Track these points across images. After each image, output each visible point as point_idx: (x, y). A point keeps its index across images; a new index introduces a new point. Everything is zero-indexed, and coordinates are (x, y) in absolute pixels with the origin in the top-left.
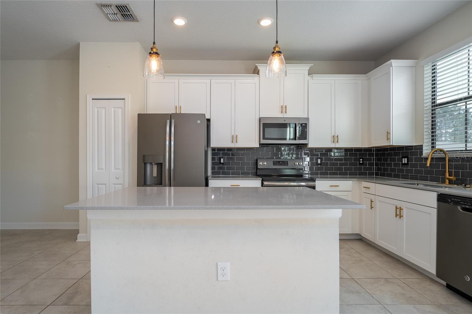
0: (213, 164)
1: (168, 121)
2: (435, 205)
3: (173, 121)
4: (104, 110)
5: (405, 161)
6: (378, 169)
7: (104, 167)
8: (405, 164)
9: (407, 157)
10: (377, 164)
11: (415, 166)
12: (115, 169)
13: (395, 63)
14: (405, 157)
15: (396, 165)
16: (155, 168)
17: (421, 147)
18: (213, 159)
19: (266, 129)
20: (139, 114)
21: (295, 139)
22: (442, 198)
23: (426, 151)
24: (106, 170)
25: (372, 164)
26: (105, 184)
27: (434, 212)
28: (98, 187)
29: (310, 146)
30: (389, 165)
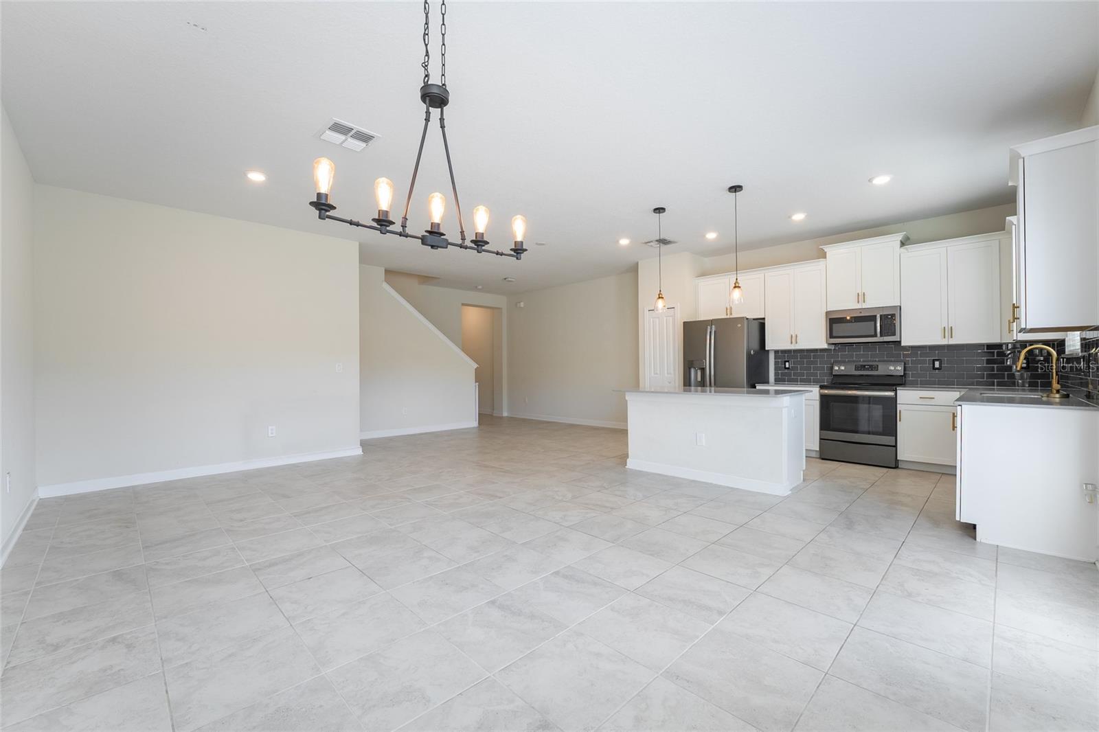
0: (776, 369)
1: (709, 327)
3: (713, 326)
4: (657, 319)
7: (658, 372)
12: (668, 374)
16: (699, 373)
18: (776, 363)
19: (834, 325)
20: (684, 323)
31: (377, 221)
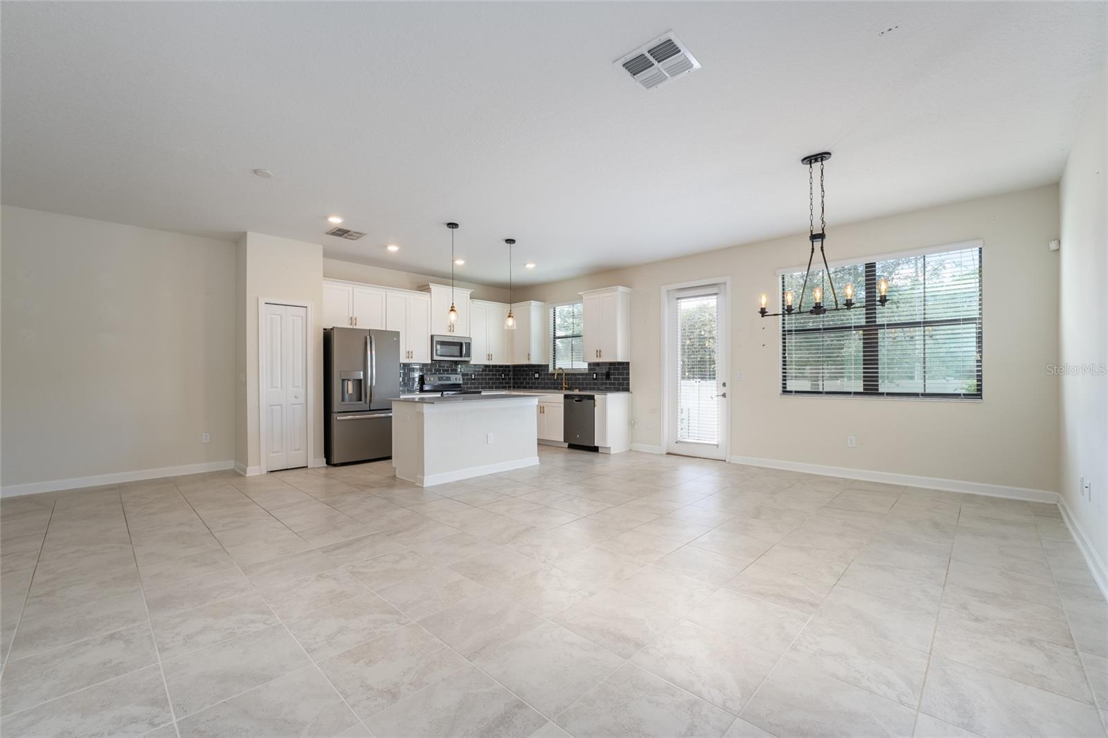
2: (563, 402)
5: (537, 376)
6: (515, 383)
8: (537, 378)
9: (538, 373)
10: (514, 379)
11: (544, 379)
13: (533, 303)
14: (536, 373)
15: (530, 379)
17: (548, 366)
21: (461, 356)
22: (566, 397)
23: (551, 369)
24: (281, 388)
25: (509, 379)
26: (281, 405)
27: (563, 405)
28: (272, 410)
29: (472, 363)
30: (525, 379)
31: (845, 305)
